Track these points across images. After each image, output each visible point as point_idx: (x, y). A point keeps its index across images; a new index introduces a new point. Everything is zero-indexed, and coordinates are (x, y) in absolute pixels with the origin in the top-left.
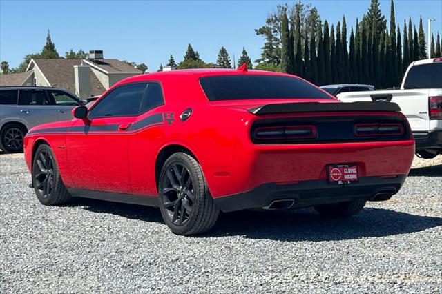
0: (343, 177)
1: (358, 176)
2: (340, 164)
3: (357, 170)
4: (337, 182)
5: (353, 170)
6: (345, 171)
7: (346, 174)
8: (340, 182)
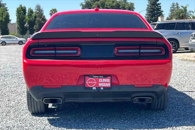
0: (97, 84)
1: (111, 84)
2: (96, 75)
3: (111, 81)
4: (92, 87)
5: (108, 80)
6: (100, 80)
7: (101, 82)
8: (94, 88)
